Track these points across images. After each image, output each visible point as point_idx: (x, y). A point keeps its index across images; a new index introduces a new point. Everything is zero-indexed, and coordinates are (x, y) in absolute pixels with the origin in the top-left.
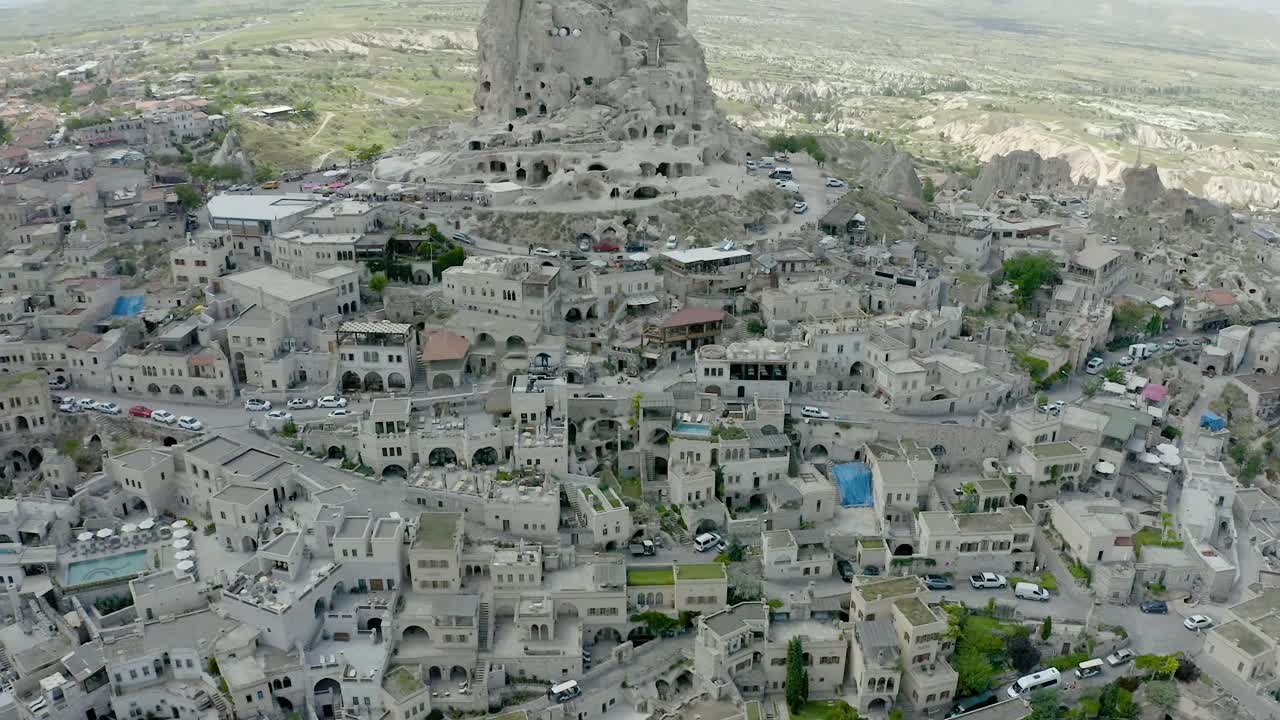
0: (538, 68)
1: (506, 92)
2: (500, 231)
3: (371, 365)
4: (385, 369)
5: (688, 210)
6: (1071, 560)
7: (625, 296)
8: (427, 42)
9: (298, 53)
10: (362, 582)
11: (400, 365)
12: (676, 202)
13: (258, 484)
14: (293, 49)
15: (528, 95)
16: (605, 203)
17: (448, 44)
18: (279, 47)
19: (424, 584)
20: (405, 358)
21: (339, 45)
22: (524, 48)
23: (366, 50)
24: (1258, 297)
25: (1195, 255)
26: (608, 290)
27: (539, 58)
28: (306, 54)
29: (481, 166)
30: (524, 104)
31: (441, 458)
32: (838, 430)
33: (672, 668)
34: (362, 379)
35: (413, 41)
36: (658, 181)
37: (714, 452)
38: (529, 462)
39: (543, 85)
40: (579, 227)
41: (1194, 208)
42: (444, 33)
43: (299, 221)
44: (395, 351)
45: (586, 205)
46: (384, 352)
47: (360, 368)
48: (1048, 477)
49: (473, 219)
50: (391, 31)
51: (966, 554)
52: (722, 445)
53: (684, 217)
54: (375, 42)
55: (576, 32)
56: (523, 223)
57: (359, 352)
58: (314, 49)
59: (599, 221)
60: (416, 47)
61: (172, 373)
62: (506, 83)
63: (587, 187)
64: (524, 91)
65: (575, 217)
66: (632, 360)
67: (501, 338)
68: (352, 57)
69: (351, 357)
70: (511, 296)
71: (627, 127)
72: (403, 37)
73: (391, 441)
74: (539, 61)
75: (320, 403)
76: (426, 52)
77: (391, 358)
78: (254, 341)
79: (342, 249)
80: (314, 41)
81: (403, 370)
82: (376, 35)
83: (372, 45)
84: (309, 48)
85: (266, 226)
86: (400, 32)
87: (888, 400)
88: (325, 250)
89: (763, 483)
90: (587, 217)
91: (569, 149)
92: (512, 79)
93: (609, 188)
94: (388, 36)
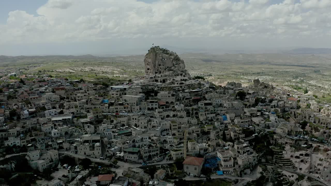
0: (160, 65)
1: (154, 70)
2: (161, 89)
3: (152, 106)
4: (154, 106)
5: (189, 86)
6: (256, 124)
7: (185, 97)
8: (87, 69)
9: (58, 72)
10: (164, 129)
11: (156, 106)
12: (187, 85)
13: (145, 119)
14: (57, 71)
15: (158, 70)
16: (176, 85)
17: (92, 70)
18: (54, 70)
19: (173, 129)
20: (157, 105)
21: (67, 70)
22: (157, 62)
23: (74, 71)
24: (279, 98)
25: (267, 92)
26: (183, 96)
27: (160, 63)
28: (60, 72)
29: (153, 81)
30: (157, 71)
31: (168, 116)
32: (221, 111)
33: (207, 138)
34: (150, 108)
35: (84, 69)
36: (183, 82)
37: (205, 114)
38: (181, 116)
39: (161, 68)
40: (174, 88)
41: (266, 85)
42: (90, 67)
43: (130, 88)
44: (156, 104)
45: (173, 85)
46: (154, 104)
47: (150, 107)
48: (251, 115)
49: (157, 88)
50: (78, 67)
51: (242, 123)
52: (206, 112)
53: (189, 87)
54: (75, 69)
55: (166, 59)
56: (165, 88)
57: (150, 104)
58: (62, 71)
59: (177, 87)
60: (84, 70)
61: (121, 108)
62: (154, 68)
63: (173, 83)
64: (157, 69)
65: (173, 87)
66: (189, 104)
67: (170, 102)
68: (71, 73)
69: (149, 105)
70: (169, 97)
71: (176, 74)
72: (81, 68)
73: (161, 114)
74: (160, 64)
75: (145, 111)
76: (87, 72)
77: (155, 105)
78: (133, 103)
79: (140, 91)
80: (62, 69)
81: (157, 106)
82: (75, 68)
83: (74, 70)
84: (60, 71)
85: (125, 89)
86: (80, 67)
87: (226, 108)
88: (137, 92)
89: (212, 118)
90: (175, 87)
91: (168, 77)
92: (155, 67)
93: (176, 83)
94: (78, 68)
